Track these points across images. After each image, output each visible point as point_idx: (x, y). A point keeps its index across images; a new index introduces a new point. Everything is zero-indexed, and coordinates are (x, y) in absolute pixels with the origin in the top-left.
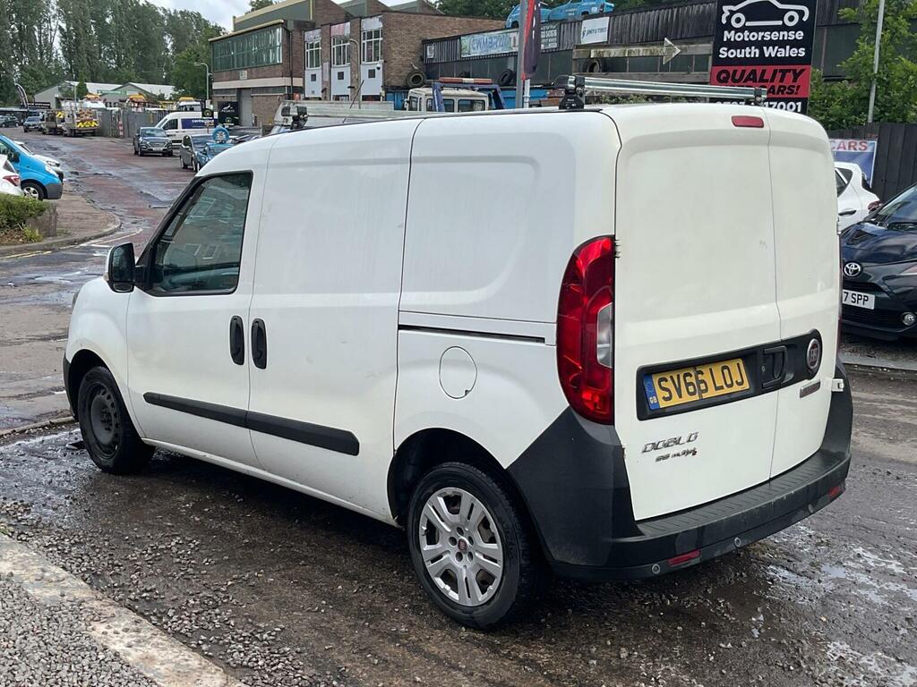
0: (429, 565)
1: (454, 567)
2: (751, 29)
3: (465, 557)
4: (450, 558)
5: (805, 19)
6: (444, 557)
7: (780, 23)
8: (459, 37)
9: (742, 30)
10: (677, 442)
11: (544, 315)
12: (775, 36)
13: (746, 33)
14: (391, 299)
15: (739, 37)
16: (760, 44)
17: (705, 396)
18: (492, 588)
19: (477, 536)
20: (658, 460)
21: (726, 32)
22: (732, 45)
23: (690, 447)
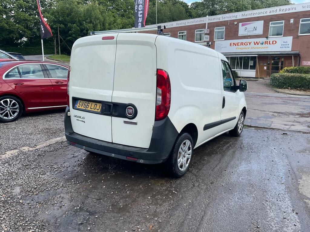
10: (80, 117)
17: (87, 109)
20: (77, 120)
23: (83, 120)
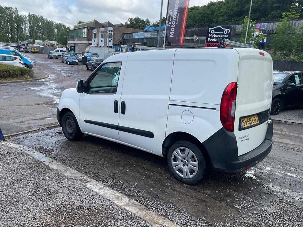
0: (174, 167)
1: (182, 168)
2: (216, 34)
3: (186, 165)
4: (181, 166)
5: (229, 32)
6: (179, 165)
7: (223, 33)
8: (132, 33)
9: (214, 34)
10: (245, 136)
11: (217, 102)
12: (221, 36)
13: (215, 35)
14: (167, 97)
15: (213, 36)
16: (217, 38)
18: (194, 174)
19: (190, 160)
20: (241, 141)
21: (210, 35)
22: (211, 38)
23: (247, 138)
